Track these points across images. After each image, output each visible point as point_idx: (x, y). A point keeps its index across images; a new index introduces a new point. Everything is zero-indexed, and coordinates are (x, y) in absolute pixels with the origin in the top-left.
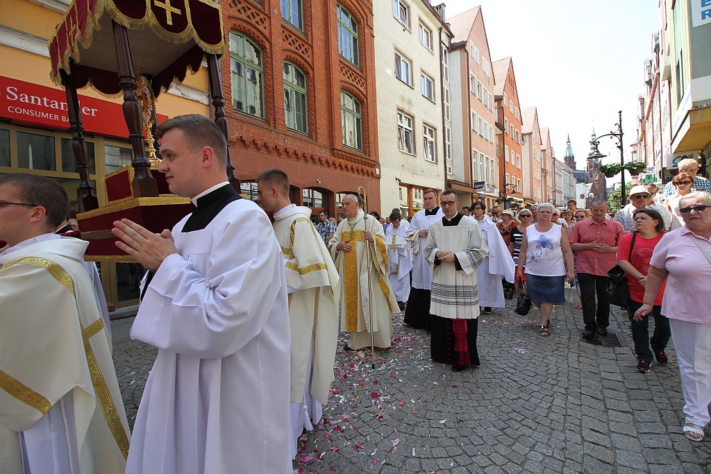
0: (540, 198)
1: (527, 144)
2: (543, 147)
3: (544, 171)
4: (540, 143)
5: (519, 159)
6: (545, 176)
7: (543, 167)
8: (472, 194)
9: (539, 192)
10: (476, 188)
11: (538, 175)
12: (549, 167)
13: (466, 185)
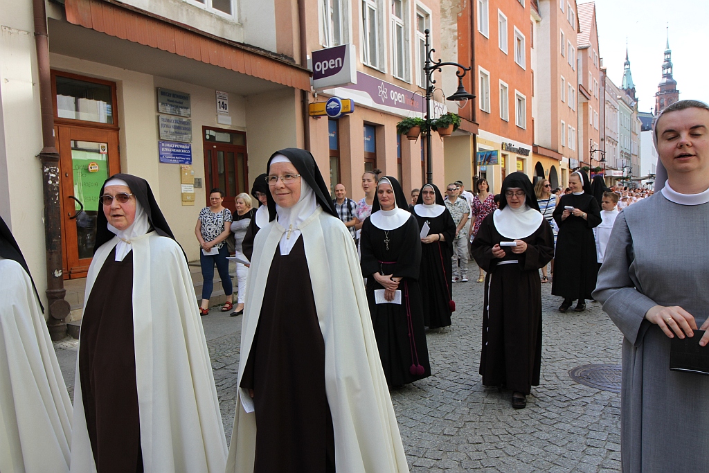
0: (574, 149)
1: (546, 21)
2: (583, 39)
3: (582, 90)
4: (575, 28)
5: (523, 43)
6: (585, 104)
7: (581, 82)
8: (304, 94)
9: (572, 136)
10: (317, 75)
11: (570, 97)
12: (593, 86)
13: (279, 59)
